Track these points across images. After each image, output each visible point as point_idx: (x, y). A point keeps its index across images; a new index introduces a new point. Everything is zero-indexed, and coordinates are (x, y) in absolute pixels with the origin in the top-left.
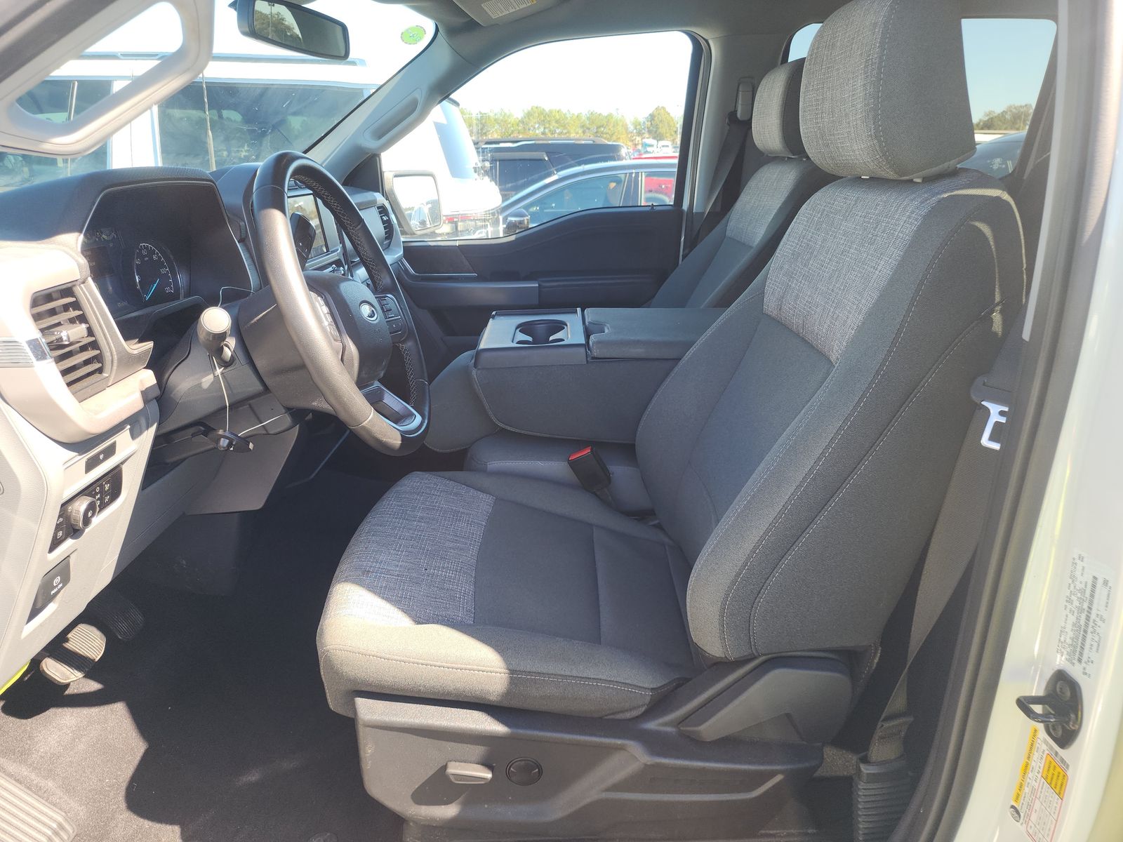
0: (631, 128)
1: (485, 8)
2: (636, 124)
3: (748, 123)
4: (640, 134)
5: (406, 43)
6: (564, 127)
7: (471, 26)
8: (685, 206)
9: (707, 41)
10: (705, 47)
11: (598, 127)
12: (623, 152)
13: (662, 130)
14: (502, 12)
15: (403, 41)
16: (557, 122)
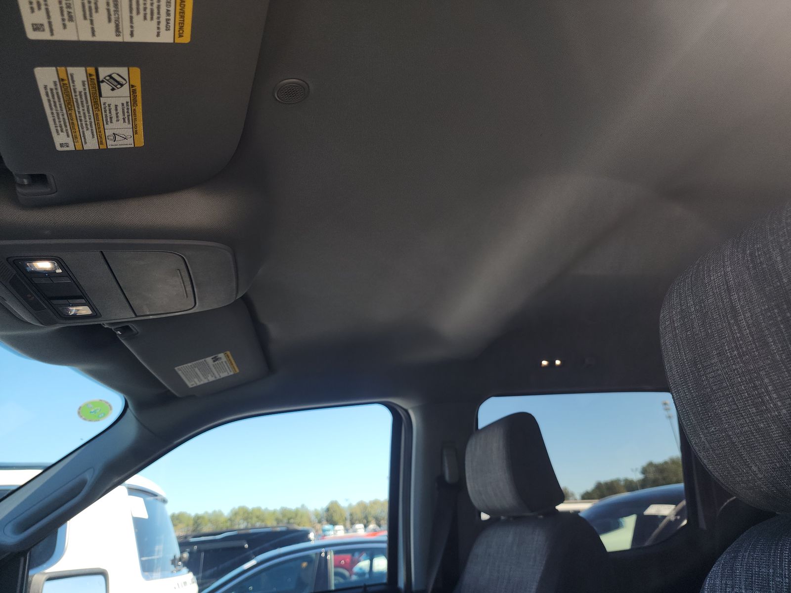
0: (313, 518)
1: (180, 373)
2: (317, 514)
3: (460, 485)
4: (320, 522)
5: (85, 419)
6: (263, 521)
7: (166, 398)
8: (401, 583)
9: (406, 411)
10: (405, 416)
11: (289, 519)
12: (312, 536)
13: (336, 518)
14: (200, 380)
15: (81, 417)
16: (258, 517)
